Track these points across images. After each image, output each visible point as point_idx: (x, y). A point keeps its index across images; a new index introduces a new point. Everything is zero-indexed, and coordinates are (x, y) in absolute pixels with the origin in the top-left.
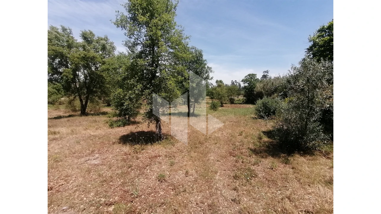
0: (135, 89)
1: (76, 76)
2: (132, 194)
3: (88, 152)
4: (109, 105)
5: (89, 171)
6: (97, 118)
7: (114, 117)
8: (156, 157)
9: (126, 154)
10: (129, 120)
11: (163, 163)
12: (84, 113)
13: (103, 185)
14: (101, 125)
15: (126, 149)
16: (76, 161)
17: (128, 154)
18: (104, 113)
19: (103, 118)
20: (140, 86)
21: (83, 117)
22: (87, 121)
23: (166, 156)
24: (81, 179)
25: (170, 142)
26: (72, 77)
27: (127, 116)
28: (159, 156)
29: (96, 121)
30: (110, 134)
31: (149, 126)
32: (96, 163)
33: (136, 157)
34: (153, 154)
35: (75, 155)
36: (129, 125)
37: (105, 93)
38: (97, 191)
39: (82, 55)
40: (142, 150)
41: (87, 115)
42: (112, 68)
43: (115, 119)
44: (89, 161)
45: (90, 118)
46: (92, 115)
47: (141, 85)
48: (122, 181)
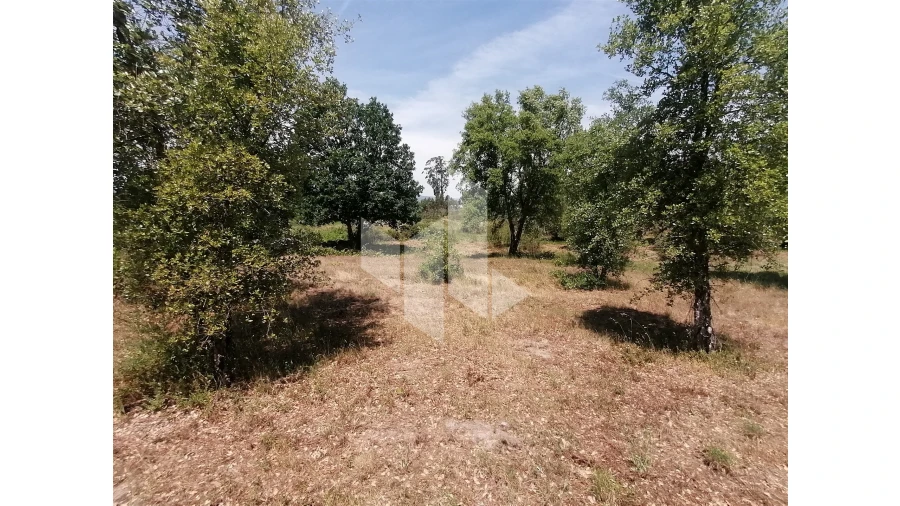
0: (640, 202)
1: (507, 180)
2: (631, 463)
3: (528, 329)
4: (556, 239)
5: (533, 369)
6: (536, 264)
7: (567, 264)
8: (691, 391)
9: (603, 357)
10: (603, 277)
11: (715, 418)
12: (514, 252)
13: (562, 409)
14: (546, 280)
15: (602, 344)
16: (510, 342)
17: (608, 359)
18: (549, 256)
19: (547, 266)
20: (653, 195)
21: (513, 260)
22: (520, 267)
23: (724, 399)
24: (521, 381)
25: (739, 364)
26: (502, 183)
27: (599, 267)
28: (703, 394)
29: (535, 271)
30: (564, 302)
31: (672, 301)
32: (545, 356)
33: (632, 373)
34: (682, 383)
35: (507, 329)
36: (602, 287)
37: (553, 212)
38: (552, 418)
39: (523, 137)
40: (646, 361)
41: (519, 257)
42: (577, 158)
43: (573, 269)
44: (531, 349)
45: (524, 262)
46: (527, 256)
47: (658, 192)
48: (603, 418)
